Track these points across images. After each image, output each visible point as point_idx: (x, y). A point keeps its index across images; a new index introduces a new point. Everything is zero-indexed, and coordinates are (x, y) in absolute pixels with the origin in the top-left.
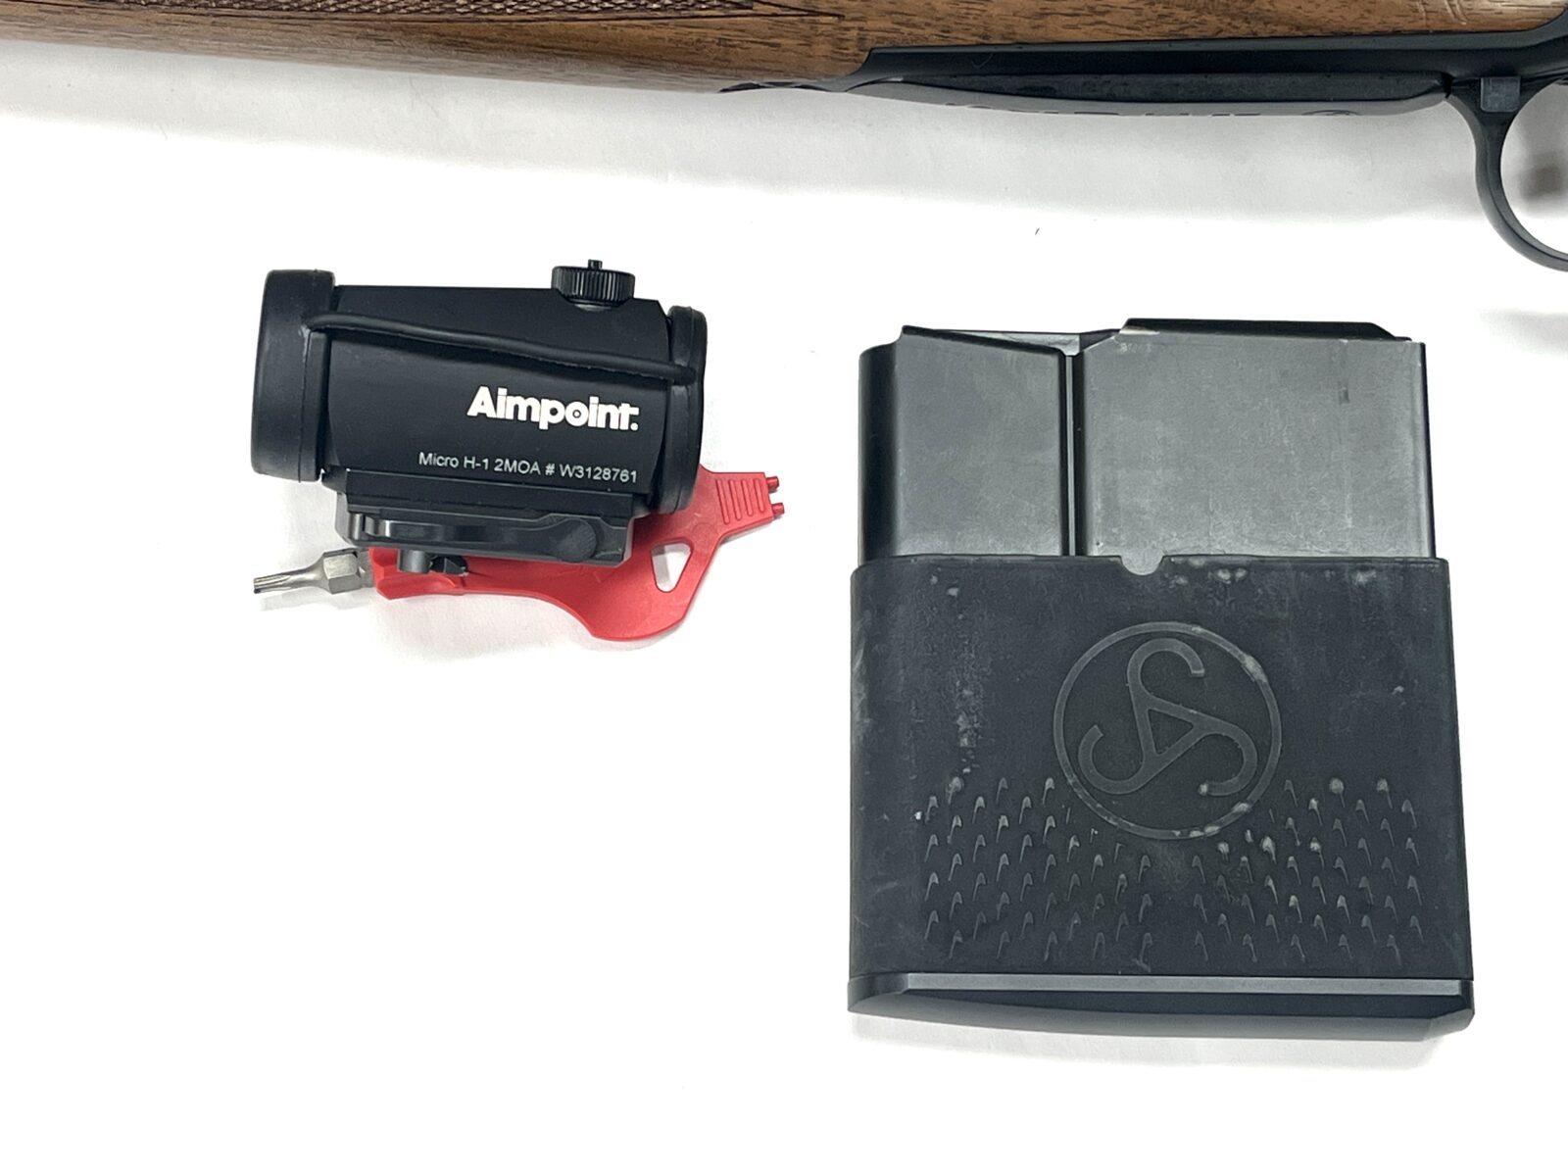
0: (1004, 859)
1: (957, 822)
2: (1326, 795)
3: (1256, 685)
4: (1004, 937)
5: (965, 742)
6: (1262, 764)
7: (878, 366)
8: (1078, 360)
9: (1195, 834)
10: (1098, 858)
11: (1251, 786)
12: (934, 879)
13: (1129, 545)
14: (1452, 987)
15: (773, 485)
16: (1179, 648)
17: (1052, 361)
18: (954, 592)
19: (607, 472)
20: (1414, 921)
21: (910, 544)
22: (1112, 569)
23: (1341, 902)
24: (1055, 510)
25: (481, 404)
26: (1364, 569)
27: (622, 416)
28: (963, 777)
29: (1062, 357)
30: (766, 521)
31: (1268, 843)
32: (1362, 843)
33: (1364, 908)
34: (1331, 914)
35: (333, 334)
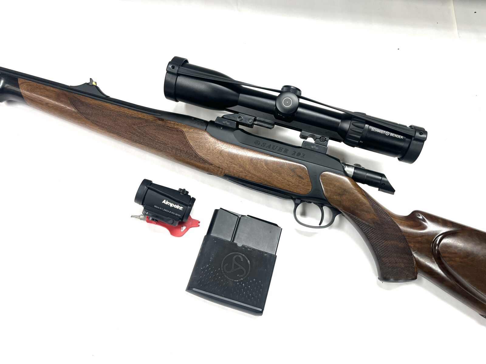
0: (210, 277)
1: (206, 270)
2: (252, 281)
3: (249, 264)
4: (207, 287)
5: (211, 261)
6: (246, 274)
7: (216, 211)
8: (240, 218)
9: (235, 281)
10: (222, 280)
11: (244, 277)
12: (201, 277)
13: (239, 242)
14: (261, 310)
15: (199, 222)
16: (240, 257)
17: (237, 217)
18: (215, 242)
19: (177, 214)
20: (259, 300)
21: (212, 234)
22: (236, 244)
23: (250, 295)
24: (232, 235)
25: (164, 202)
26: (266, 254)
27: (181, 208)
28: (209, 265)
29: (238, 217)
30: (197, 227)
31: (244, 285)
32: (255, 288)
33: (253, 296)
34: (249, 296)
35: (149, 188)
